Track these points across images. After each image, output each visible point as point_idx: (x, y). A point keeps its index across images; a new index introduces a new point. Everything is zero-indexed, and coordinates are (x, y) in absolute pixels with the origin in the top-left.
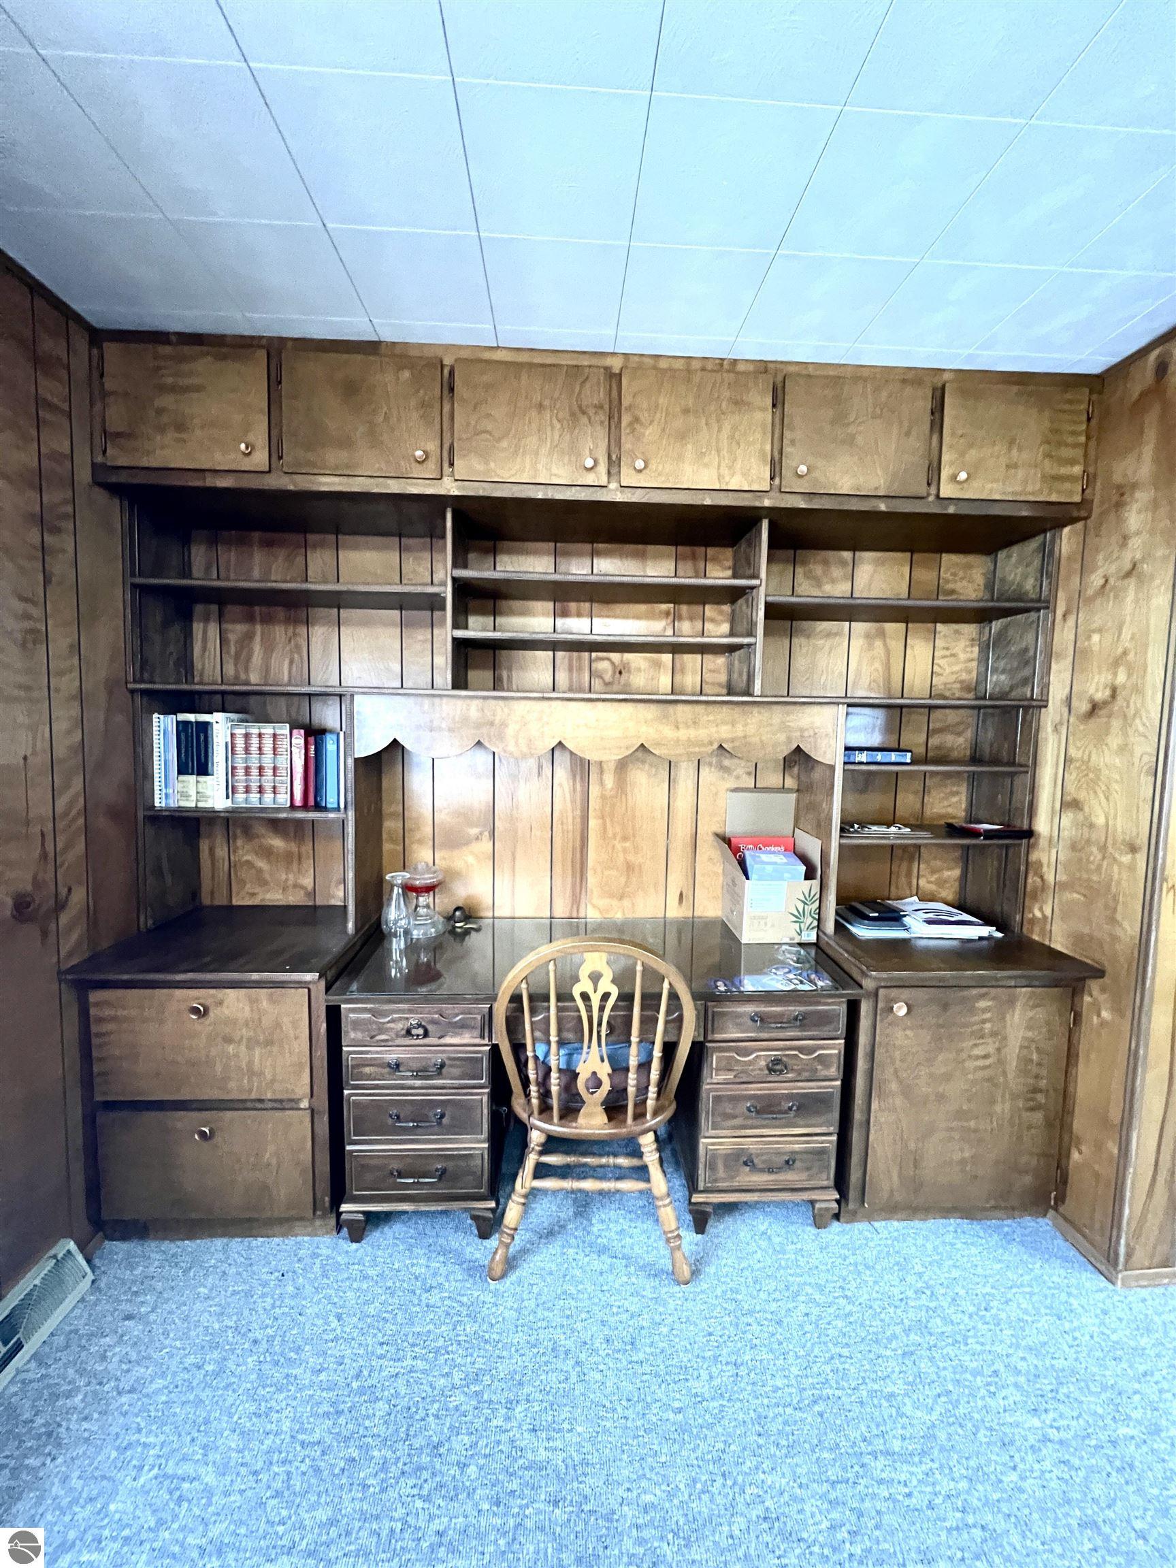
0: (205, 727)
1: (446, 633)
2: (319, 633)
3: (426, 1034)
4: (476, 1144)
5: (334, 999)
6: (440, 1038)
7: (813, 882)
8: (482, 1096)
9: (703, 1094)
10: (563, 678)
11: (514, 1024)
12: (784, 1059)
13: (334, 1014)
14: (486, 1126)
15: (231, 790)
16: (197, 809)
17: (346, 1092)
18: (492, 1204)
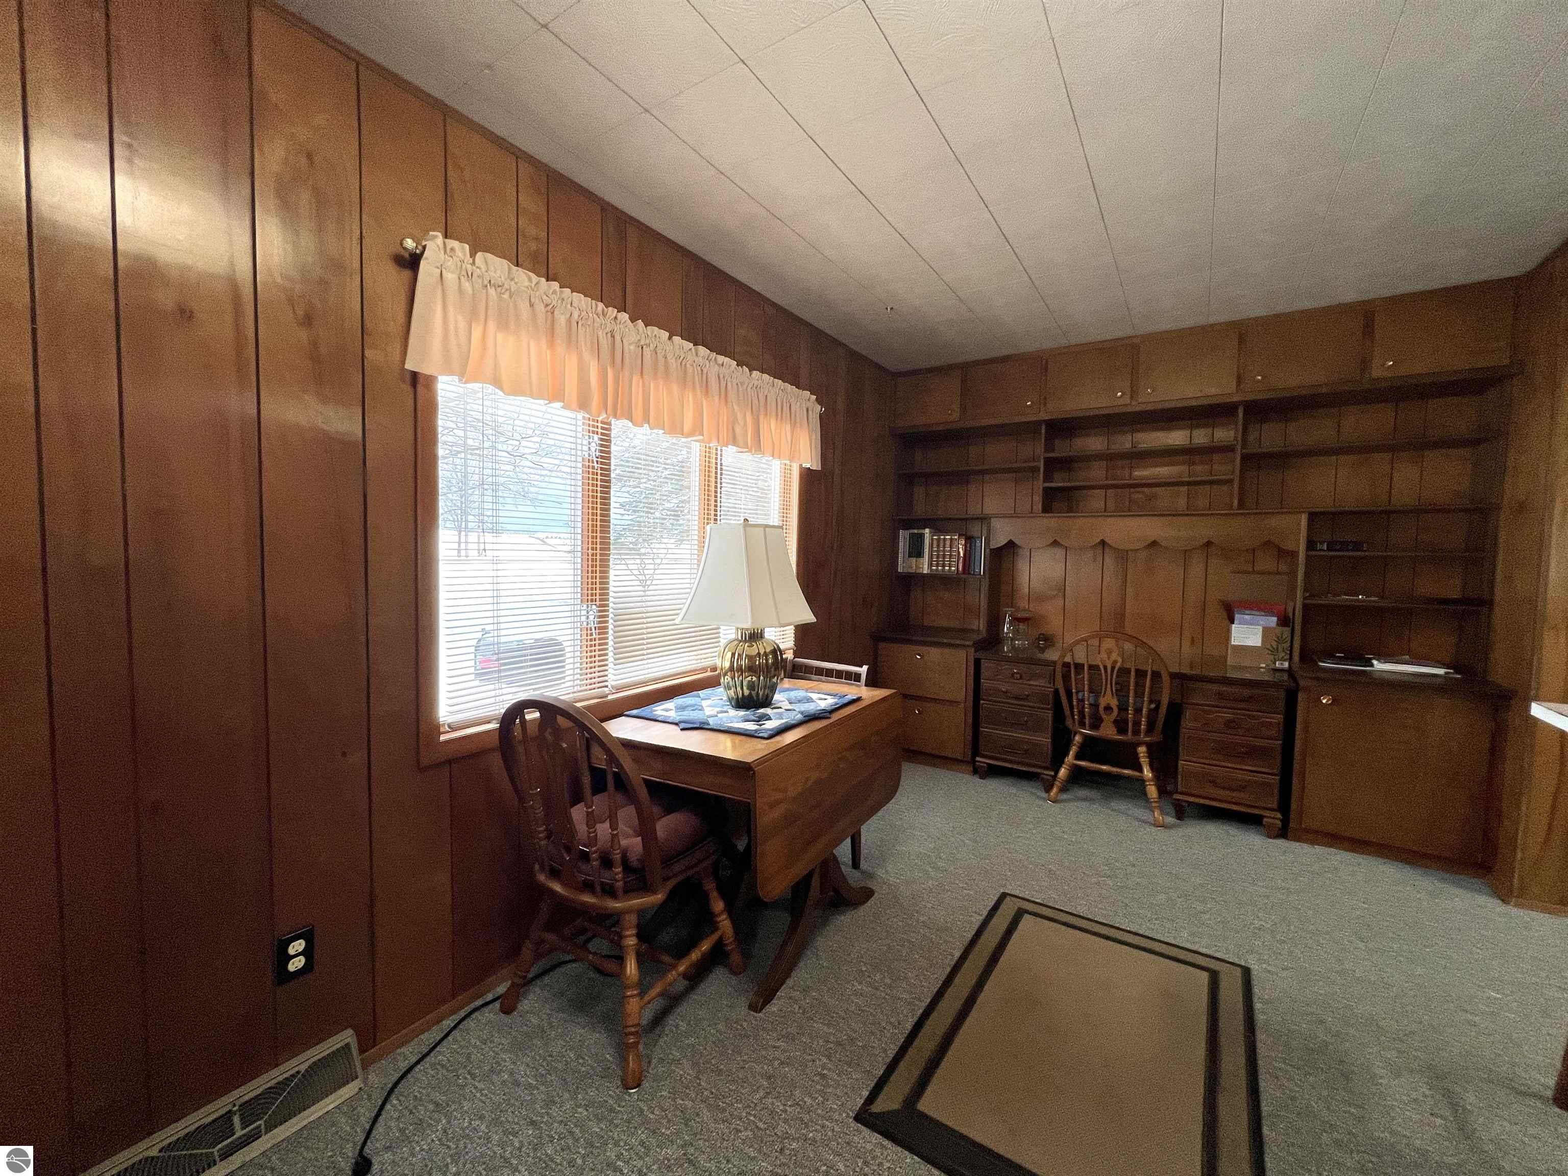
0: (922, 536)
1: (1040, 484)
2: (972, 488)
3: (1021, 678)
4: (1044, 739)
5: (978, 655)
6: (1028, 680)
7: (1287, 629)
8: (1049, 715)
9: (1182, 735)
10: (1111, 504)
11: (1066, 678)
12: (1236, 720)
13: (977, 663)
14: (1050, 729)
15: (930, 565)
16: (915, 573)
17: (982, 702)
18: (1053, 773)
